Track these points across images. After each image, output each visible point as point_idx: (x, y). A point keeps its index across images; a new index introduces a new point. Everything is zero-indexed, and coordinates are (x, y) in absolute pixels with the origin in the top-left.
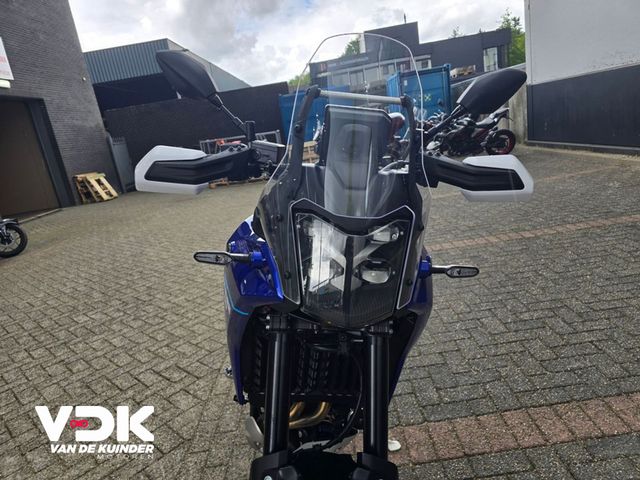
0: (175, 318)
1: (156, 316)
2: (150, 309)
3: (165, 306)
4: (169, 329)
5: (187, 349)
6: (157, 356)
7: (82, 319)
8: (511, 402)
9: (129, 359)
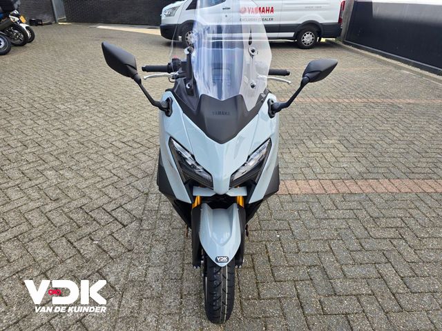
8: (313, 176)
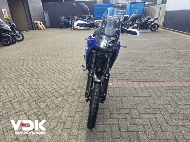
0: (65, 60)
1: (61, 59)
2: (59, 57)
3: (63, 57)
4: (64, 62)
5: (69, 66)
6: (62, 66)
7: (43, 57)
9: (56, 66)
